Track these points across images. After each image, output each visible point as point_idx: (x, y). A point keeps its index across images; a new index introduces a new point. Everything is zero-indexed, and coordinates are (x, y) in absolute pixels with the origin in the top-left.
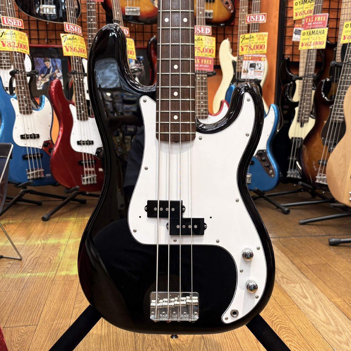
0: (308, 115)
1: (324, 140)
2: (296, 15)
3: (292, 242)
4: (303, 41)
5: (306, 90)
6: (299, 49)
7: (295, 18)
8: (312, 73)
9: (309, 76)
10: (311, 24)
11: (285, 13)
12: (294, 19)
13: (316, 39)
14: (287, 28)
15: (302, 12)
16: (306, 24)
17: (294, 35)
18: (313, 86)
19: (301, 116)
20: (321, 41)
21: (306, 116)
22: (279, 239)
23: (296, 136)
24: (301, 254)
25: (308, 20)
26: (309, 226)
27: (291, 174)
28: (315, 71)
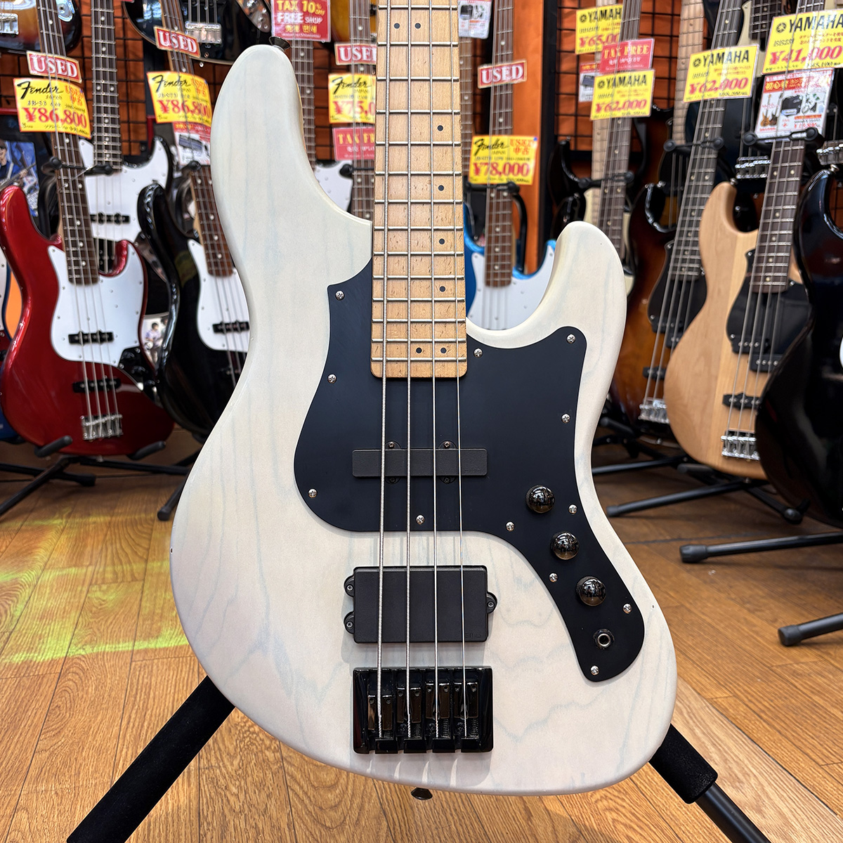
1: (655, 322)
2: (583, 44)
4: (601, 101)
5: (609, 210)
6: (592, 118)
7: (579, 50)
8: (623, 171)
9: (616, 179)
10: (616, 61)
11: (556, 40)
12: (577, 53)
13: (629, 95)
14: (562, 75)
15: (595, 39)
16: (605, 62)
17: (582, 88)
18: (626, 204)
20: (640, 100)
25: (609, 53)
28: (630, 167)
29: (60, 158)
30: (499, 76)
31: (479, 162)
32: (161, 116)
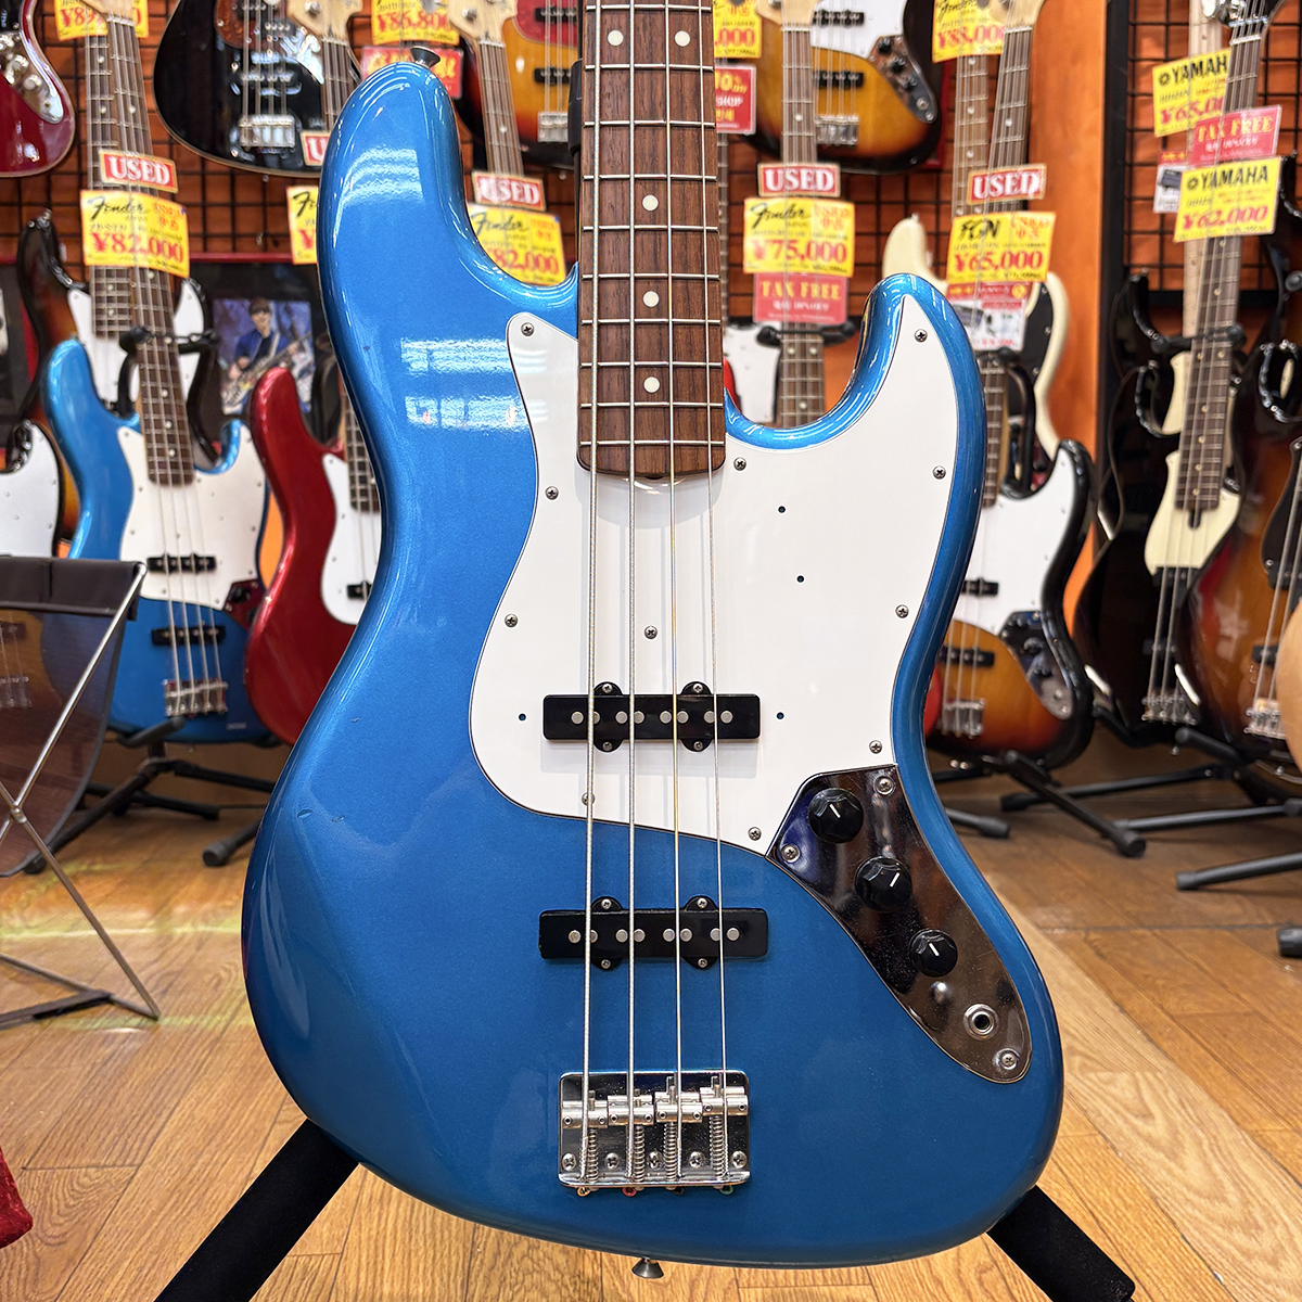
0: (1216, 479)
1: (1275, 569)
2: (1166, 119)
3: (1135, 943)
4: (1191, 211)
5: (1204, 388)
6: (1178, 239)
7: (1161, 129)
8: (1228, 323)
9: (1215, 336)
10: (1216, 146)
11: (1126, 115)
12: (1159, 134)
13: (1239, 200)
15: (1186, 109)
17: (1159, 190)
18: (1235, 372)
19: (1188, 486)
20: (1255, 207)
21: (1211, 486)
22: (1087, 934)
23: (1175, 562)
24: (1160, 982)
25: (1206, 133)
26: (1217, 896)
27: (1159, 708)
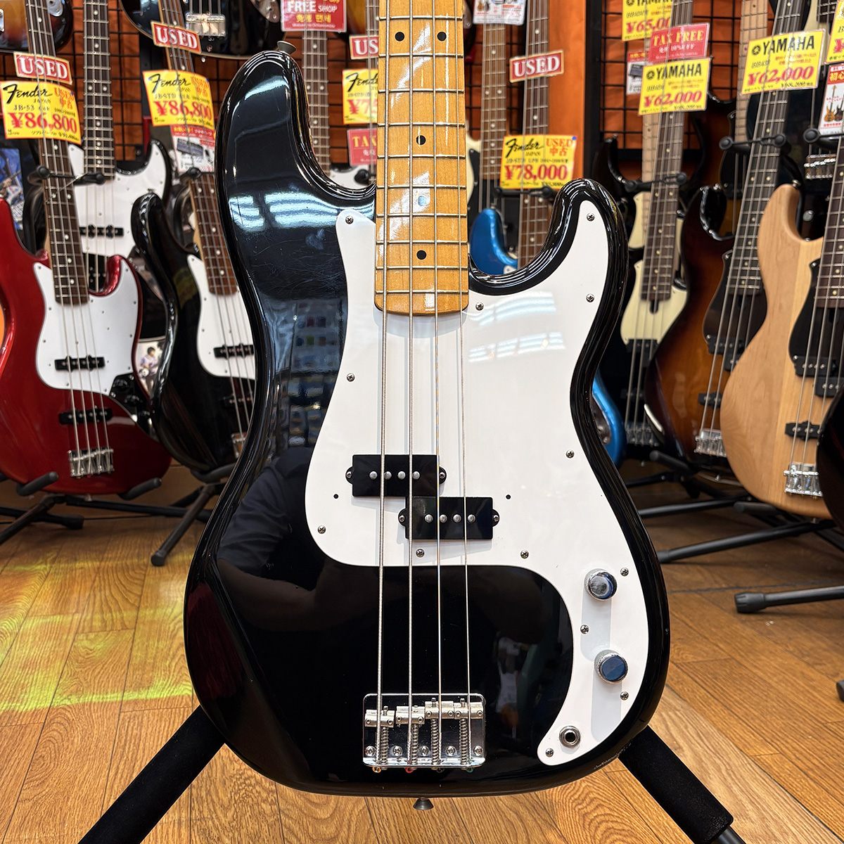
0: (669, 280)
1: (712, 341)
2: (630, 29)
4: (650, 94)
5: (660, 216)
6: (640, 113)
7: (626, 37)
8: (675, 172)
9: (668, 180)
10: (666, 49)
11: (601, 27)
13: (682, 87)
15: (644, 23)
16: (655, 51)
17: (630, 79)
19: (649, 284)
20: (693, 92)
21: (665, 284)
23: (640, 336)
25: (659, 40)
26: (684, 567)
27: (632, 435)
28: (684, 167)
29: (48, 167)
30: (533, 69)
31: (510, 165)
32: (158, 119)
